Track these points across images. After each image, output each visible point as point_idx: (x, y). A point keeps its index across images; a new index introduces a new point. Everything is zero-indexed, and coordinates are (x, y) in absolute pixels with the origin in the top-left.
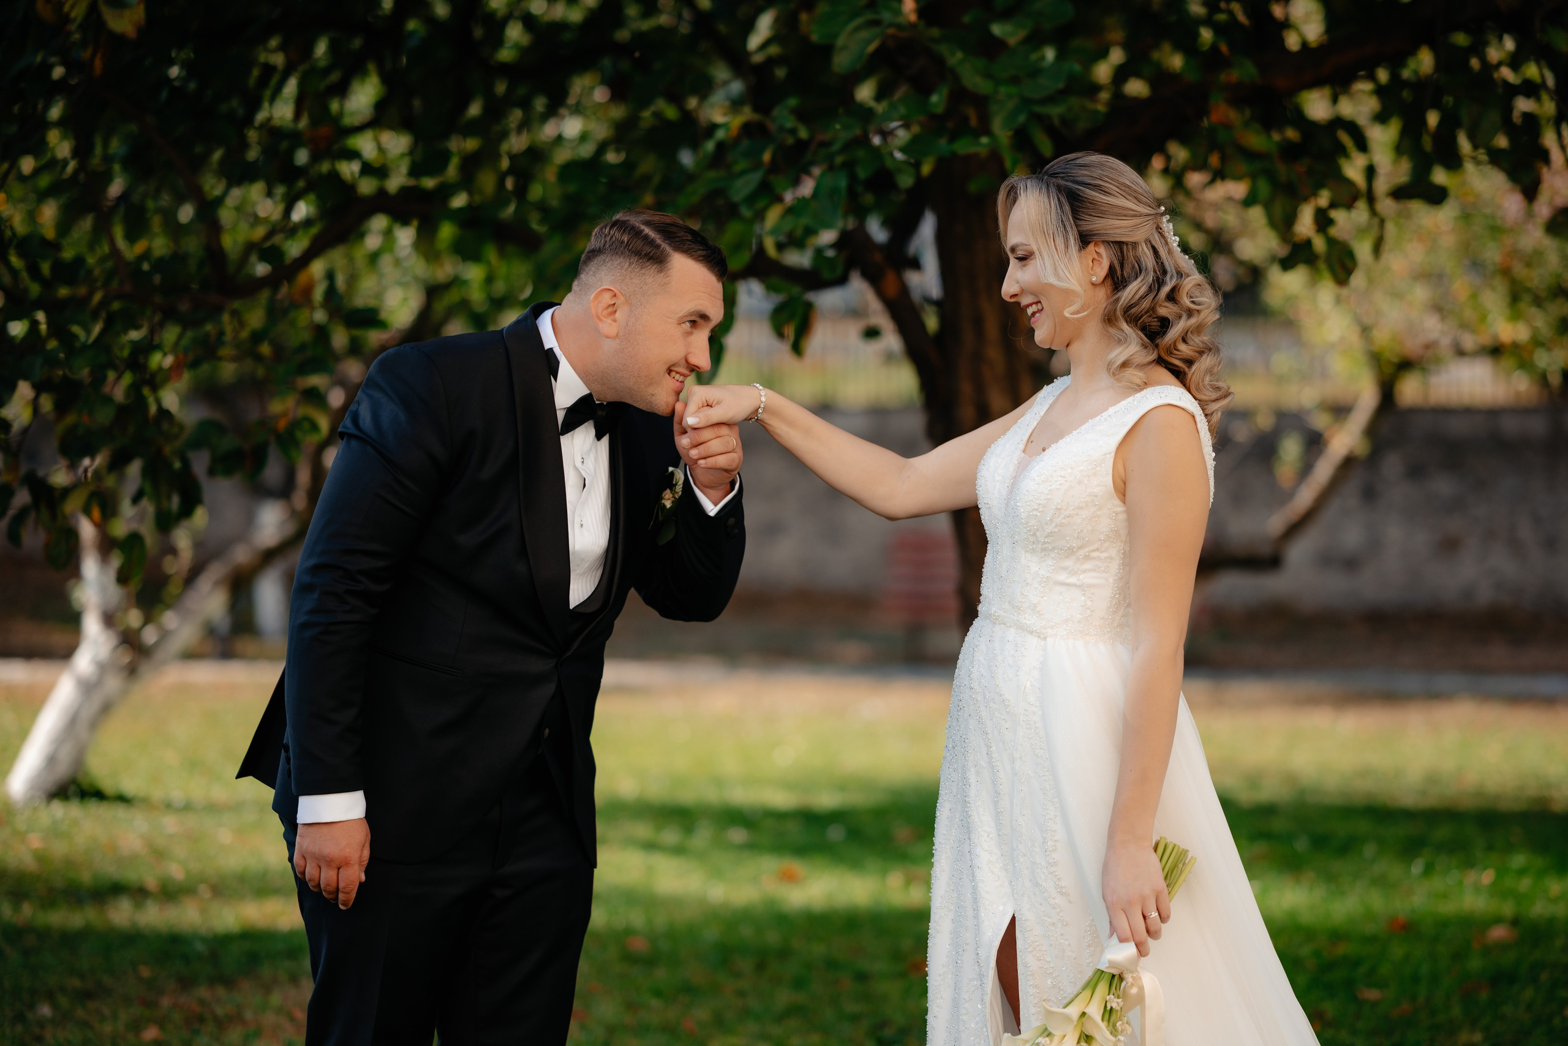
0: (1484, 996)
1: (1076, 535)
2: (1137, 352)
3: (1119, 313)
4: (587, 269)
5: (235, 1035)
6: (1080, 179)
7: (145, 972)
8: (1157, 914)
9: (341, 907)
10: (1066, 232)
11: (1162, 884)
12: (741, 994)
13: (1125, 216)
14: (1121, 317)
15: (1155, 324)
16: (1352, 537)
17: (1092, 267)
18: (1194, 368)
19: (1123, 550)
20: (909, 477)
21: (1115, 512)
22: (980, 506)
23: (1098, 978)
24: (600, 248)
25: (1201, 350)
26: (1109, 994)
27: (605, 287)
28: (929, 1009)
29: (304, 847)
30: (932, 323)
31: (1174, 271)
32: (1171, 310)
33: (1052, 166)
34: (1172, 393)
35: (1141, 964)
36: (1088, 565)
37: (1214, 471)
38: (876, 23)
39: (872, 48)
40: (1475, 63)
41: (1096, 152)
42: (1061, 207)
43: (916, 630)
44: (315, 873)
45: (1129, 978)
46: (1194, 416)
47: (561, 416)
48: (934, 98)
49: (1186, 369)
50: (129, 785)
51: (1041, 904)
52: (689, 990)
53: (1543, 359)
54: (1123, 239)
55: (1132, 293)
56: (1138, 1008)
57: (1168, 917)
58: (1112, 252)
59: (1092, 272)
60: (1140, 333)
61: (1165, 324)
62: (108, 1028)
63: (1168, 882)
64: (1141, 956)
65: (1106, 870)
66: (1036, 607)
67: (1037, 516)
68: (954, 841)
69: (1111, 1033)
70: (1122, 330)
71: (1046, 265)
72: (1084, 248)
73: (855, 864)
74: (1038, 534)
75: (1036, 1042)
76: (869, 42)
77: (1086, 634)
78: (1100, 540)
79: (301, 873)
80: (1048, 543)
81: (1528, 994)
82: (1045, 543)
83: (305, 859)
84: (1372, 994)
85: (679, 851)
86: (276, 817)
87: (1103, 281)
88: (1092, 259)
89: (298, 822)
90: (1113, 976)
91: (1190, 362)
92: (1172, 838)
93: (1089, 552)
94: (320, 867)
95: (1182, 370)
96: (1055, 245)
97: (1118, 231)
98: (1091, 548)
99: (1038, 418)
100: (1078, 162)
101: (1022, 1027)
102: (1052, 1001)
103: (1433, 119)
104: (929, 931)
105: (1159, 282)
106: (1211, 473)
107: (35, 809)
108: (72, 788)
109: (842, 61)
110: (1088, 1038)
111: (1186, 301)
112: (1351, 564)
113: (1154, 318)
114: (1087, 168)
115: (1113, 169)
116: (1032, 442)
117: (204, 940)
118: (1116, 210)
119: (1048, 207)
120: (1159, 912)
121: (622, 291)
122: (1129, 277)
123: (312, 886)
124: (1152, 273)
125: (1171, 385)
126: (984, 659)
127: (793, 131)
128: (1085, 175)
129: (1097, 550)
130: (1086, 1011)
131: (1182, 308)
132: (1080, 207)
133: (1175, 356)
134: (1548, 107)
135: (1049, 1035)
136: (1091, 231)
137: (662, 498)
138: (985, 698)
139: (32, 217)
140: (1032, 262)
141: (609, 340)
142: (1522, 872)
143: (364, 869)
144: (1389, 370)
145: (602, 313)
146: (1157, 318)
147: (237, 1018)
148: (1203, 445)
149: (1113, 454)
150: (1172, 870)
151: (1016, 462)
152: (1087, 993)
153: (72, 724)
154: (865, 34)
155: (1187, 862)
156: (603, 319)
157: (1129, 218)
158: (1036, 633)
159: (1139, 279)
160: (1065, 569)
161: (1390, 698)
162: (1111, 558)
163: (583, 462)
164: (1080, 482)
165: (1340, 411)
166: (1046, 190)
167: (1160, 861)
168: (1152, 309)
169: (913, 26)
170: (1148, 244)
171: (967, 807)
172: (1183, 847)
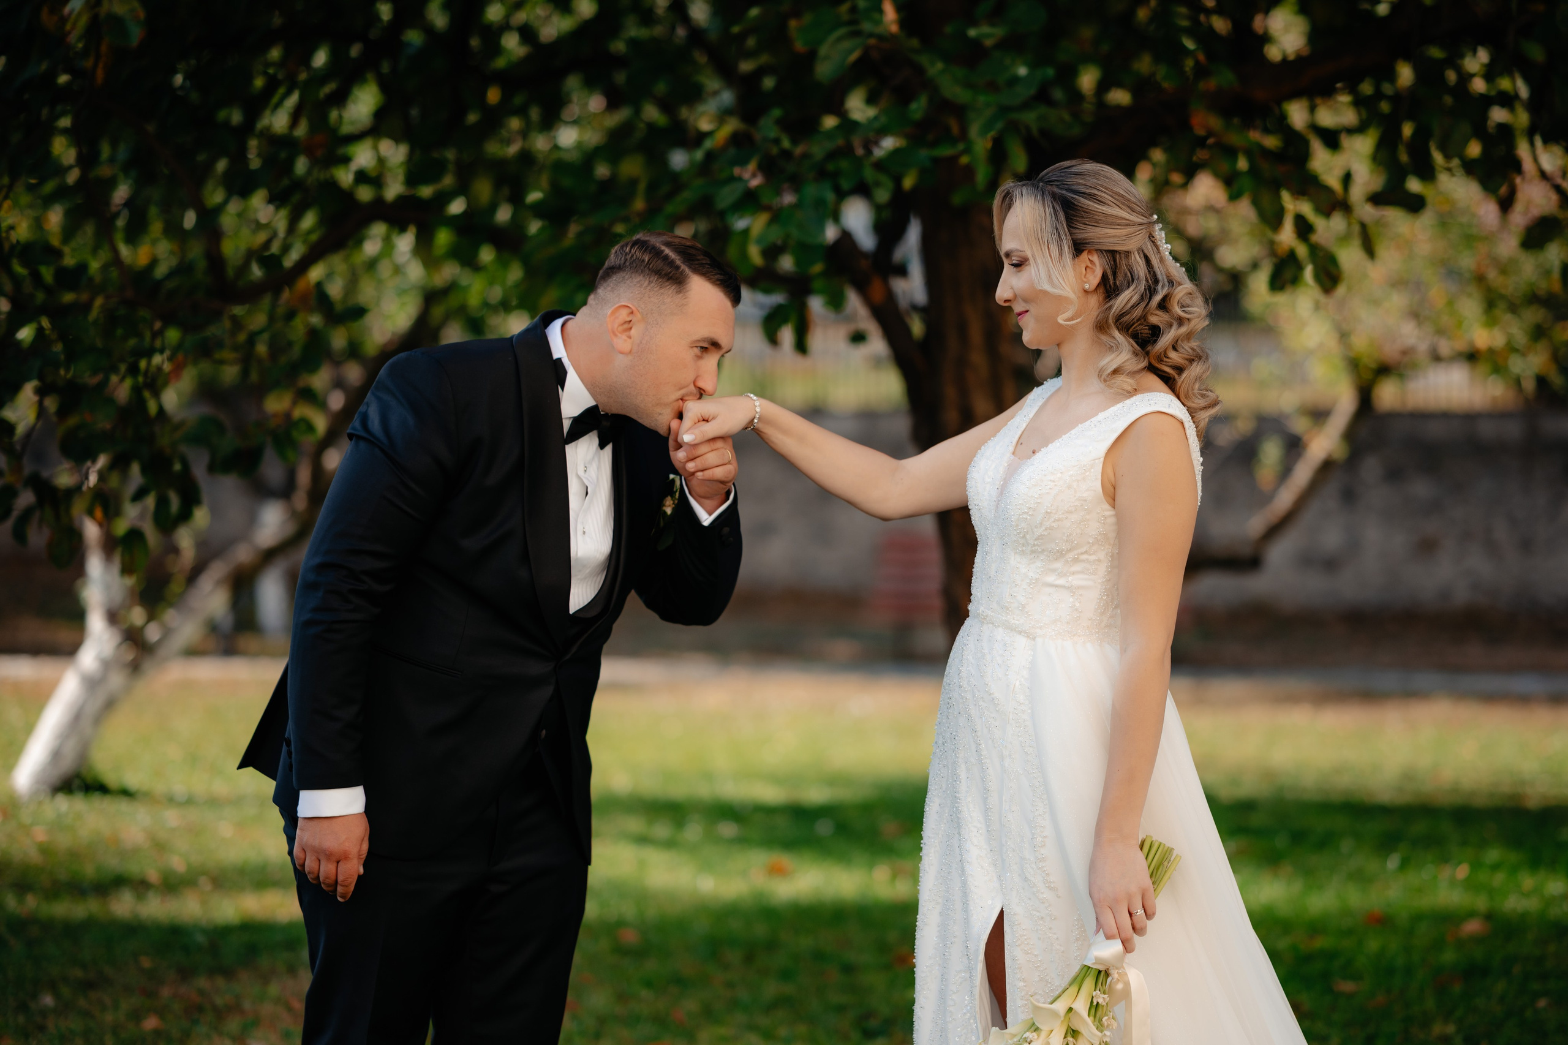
0: (1457, 988)
1: (1065, 538)
2: (1128, 360)
3: (1111, 321)
4: (605, 285)
5: (233, 1024)
6: (1074, 187)
7: (146, 963)
8: (1143, 911)
9: (339, 899)
10: (1061, 240)
11: (1148, 882)
12: (730, 985)
13: (1118, 225)
14: (1113, 325)
15: (1146, 331)
16: (1332, 538)
17: (1085, 275)
18: (1184, 375)
19: (1111, 552)
20: (902, 479)
21: (1103, 516)
22: (970, 507)
23: (1084, 974)
24: (620, 266)
25: (1192, 357)
26: (1095, 990)
27: (623, 304)
28: (916, 1000)
29: (304, 840)
30: (917, 327)
31: (1166, 280)
32: (1162, 319)
33: (1047, 174)
34: (1162, 401)
35: (1126, 960)
36: (1077, 567)
37: (1202, 475)
38: (857, 34)
39: (854, 56)
40: (1451, 76)
41: (1091, 160)
42: (1056, 215)
43: (904, 629)
44: (315, 866)
45: (1115, 974)
46: (1183, 423)
47: (566, 425)
48: (914, 106)
49: (1176, 376)
50: (133, 779)
51: (1030, 899)
52: (679, 982)
53: (1517, 365)
54: (1116, 248)
55: (1125, 302)
56: (1123, 1003)
57: (1154, 914)
58: (1104, 261)
59: (1085, 280)
60: (1131, 340)
61: (1156, 332)
62: (109, 1018)
63: (1153, 880)
64: (1127, 952)
65: (1093, 867)
66: (1025, 607)
67: (1027, 519)
68: (943, 836)
69: (1097, 1029)
70: (1114, 338)
71: (1040, 272)
72: (1077, 256)
73: (843, 858)
74: (1028, 537)
75: (1024, 1037)
76: (850, 52)
77: (1074, 635)
78: (1089, 543)
79: (300, 865)
80: (1037, 545)
81: (1500, 987)
82: (1034, 545)
83: (305, 852)
84: (1347, 986)
85: (669, 844)
86: (276, 809)
87: (1096, 289)
88: (1085, 266)
89: (298, 815)
90: (1100, 972)
91: (1180, 370)
92: (1158, 837)
93: (1078, 554)
94: (320, 861)
95: (1172, 376)
96: (1049, 252)
97: (1112, 240)
98: (1080, 551)
99: (1027, 420)
100: (1073, 170)
101: (1009, 1020)
102: (1039, 994)
103: (1407, 130)
104: (917, 923)
105: (1151, 291)
106: (1199, 478)
107: (40, 803)
108: (77, 782)
109: (825, 70)
110: (1074, 1033)
111: (1177, 310)
112: (1331, 564)
113: (1145, 326)
114: (1080, 176)
115: (1108, 178)
116: (1021, 444)
117: (204, 931)
118: (1110, 219)
119: (1043, 215)
120: (1144, 909)
121: (639, 309)
122: (1121, 285)
123: (312, 879)
124: (1144, 282)
125: (1160, 392)
126: (973, 658)
127: (777, 141)
128: (1079, 184)
129: (1086, 552)
130: (1072, 1006)
131: (1173, 317)
132: (1075, 216)
133: (1165, 363)
134: (1522, 118)
135: (1037, 1029)
136: (1084, 239)
137: (664, 505)
138: (974, 696)
139: (38, 224)
140: (1027, 268)
141: (621, 355)
142: (1495, 867)
143: (362, 862)
144: (1367, 376)
145: (617, 328)
146: (1148, 326)
147: (235, 1008)
148: (1192, 451)
149: (1102, 459)
150: (1157, 868)
151: (1006, 465)
152: (1074, 989)
153: (75, 719)
154: (847, 44)
155: (1172, 859)
156: (619, 335)
157: (1123, 227)
158: (1025, 633)
159: (1132, 288)
160: (1054, 571)
161: (1369, 696)
162: (1099, 561)
163: (585, 471)
164: (1069, 487)
165: (1319, 415)
166: (1041, 197)
167: (1146, 858)
168: (1144, 317)
169: (893, 37)
170: (1141, 253)
171: (957, 803)
172: (1168, 846)
